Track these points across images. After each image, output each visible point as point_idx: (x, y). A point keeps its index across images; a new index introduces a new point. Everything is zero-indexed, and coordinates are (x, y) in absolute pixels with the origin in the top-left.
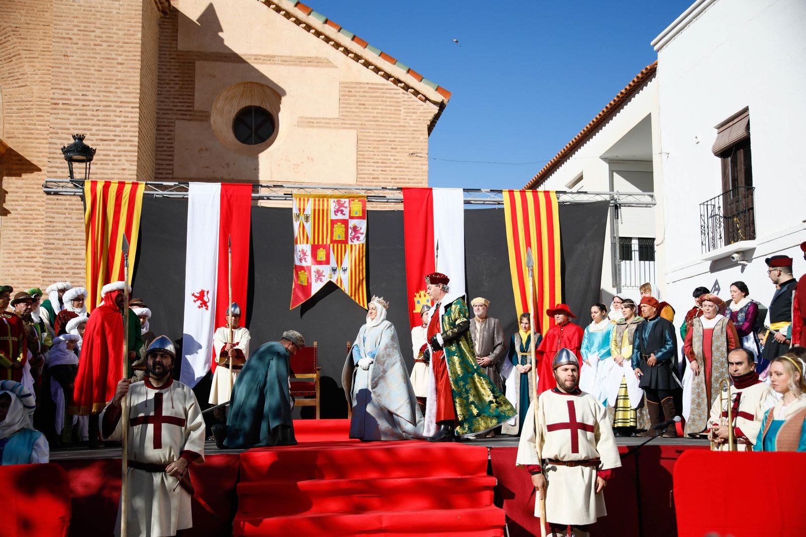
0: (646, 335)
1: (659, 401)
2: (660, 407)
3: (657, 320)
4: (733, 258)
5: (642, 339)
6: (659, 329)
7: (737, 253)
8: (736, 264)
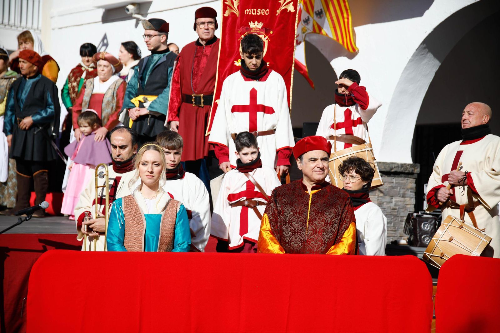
0: (24, 96)
1: (30, 173)
2: (32, 181)
3: (37, 79)
4: (128, 10)
5: (17, 100)
6: (39, 88)
7: (133, 4)
8: (130, 17)
